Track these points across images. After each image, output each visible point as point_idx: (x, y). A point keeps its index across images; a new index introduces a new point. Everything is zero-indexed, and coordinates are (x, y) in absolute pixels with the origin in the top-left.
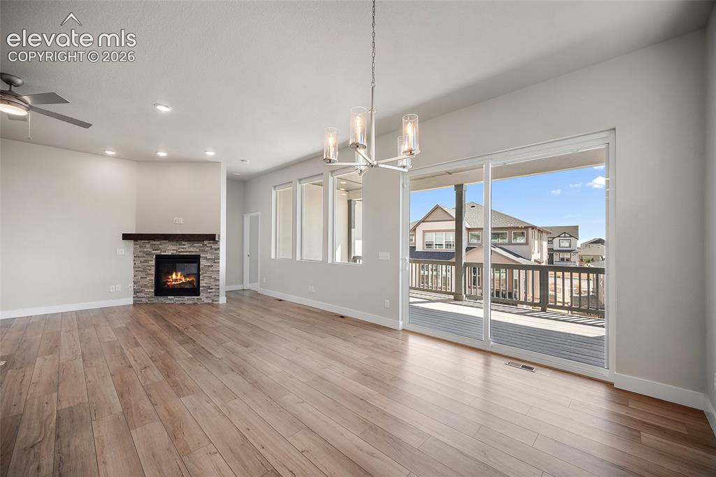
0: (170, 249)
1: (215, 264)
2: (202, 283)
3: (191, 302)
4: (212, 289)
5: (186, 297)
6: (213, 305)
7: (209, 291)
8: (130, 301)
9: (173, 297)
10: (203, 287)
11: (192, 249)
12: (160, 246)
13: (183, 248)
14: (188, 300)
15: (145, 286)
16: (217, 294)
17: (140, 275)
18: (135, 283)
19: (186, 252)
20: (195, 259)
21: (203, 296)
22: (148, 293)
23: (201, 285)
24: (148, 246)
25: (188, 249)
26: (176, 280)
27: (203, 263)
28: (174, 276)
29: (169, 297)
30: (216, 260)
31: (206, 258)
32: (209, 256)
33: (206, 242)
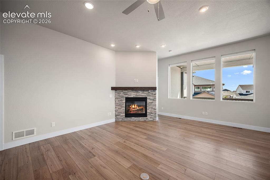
0: (132, 95)
1: (155, 102)
2: (148, 111)
3: (143, 120)
4: (152, 114)
5: (141, 118)
6: (154, 122)
7: (151, 114)
8: (113, 120)
9: (134, 118)
10: (149, 113)
11: (143, 95)
12: (128, 93)
13: (139, 94)
14: (141, 119)
15: (121, 113)
16: (155, 116)
17: (118, 107)
18: (115, 111)
19: (140, 96)
20: (145, 99)
21: (149, 117)
22: (122, 116)
23: (147, 112)
24: (122, 93)
25: (141, 94)
26: (134, 108)
27: (148, 101)
28: (133, 107)
29: (132, 118)
30: (154, 100)
31: (150, 99)
32: (151, 98)
33: (149, 91)
